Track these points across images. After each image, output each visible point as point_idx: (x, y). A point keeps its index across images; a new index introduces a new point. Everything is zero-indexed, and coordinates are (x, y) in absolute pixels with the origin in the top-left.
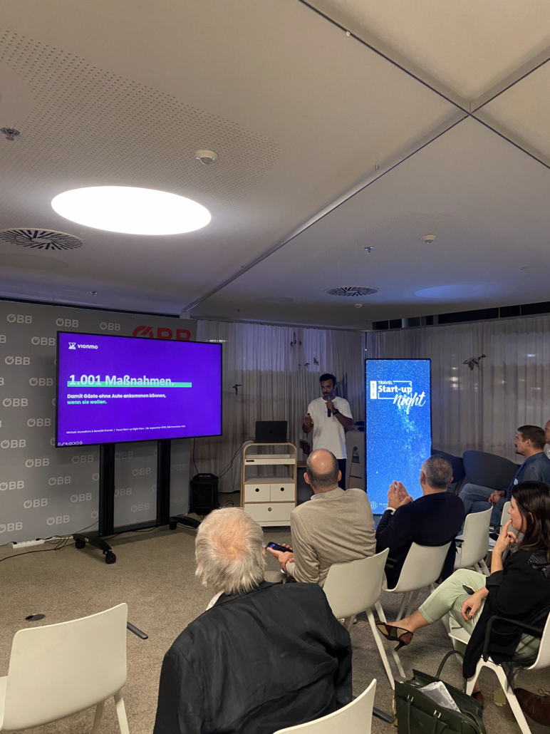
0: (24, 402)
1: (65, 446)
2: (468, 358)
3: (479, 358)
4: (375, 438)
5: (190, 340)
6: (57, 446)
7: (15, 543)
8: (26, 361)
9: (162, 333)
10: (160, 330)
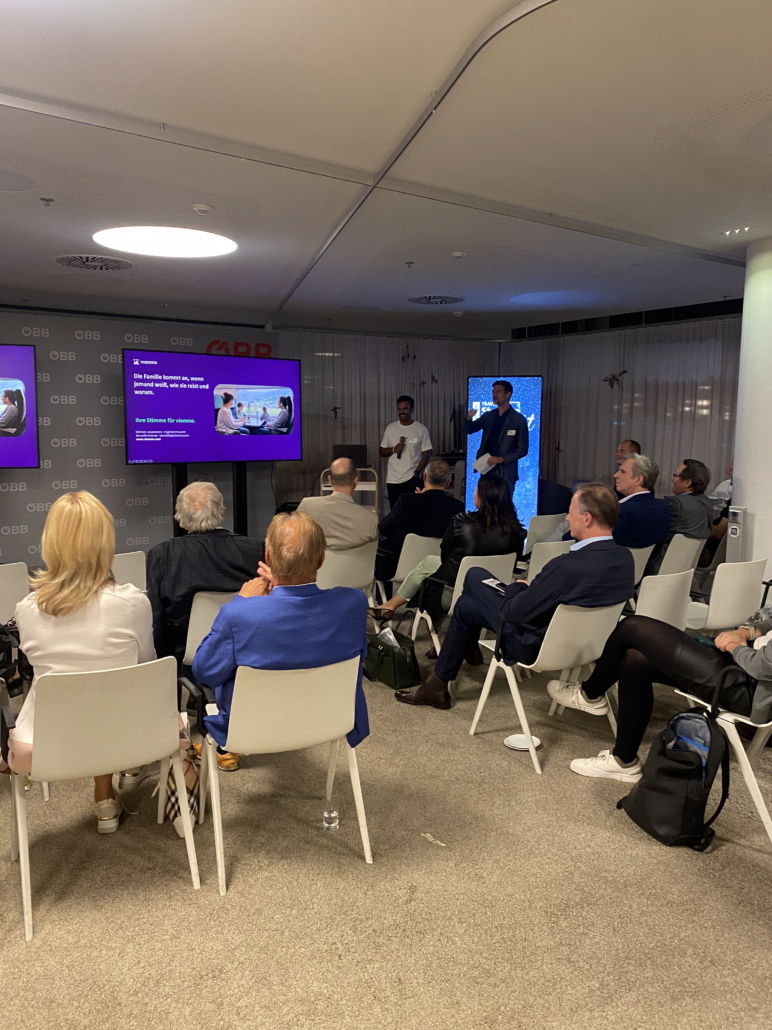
0: (97, 421)
1: (135, 464)
2: (608, 375)
3: (620, 375)
5: (272, 356)
6: (127, 464)
8: (96, 379)
9: (240, 347)
10: (237, 345)
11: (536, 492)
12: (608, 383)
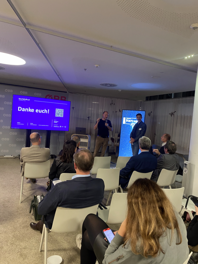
3: (174, 112)
4: (123, 137)
6: (11, 128)
7: (5, 155)
10: (55, 96)
12: (170, 115)
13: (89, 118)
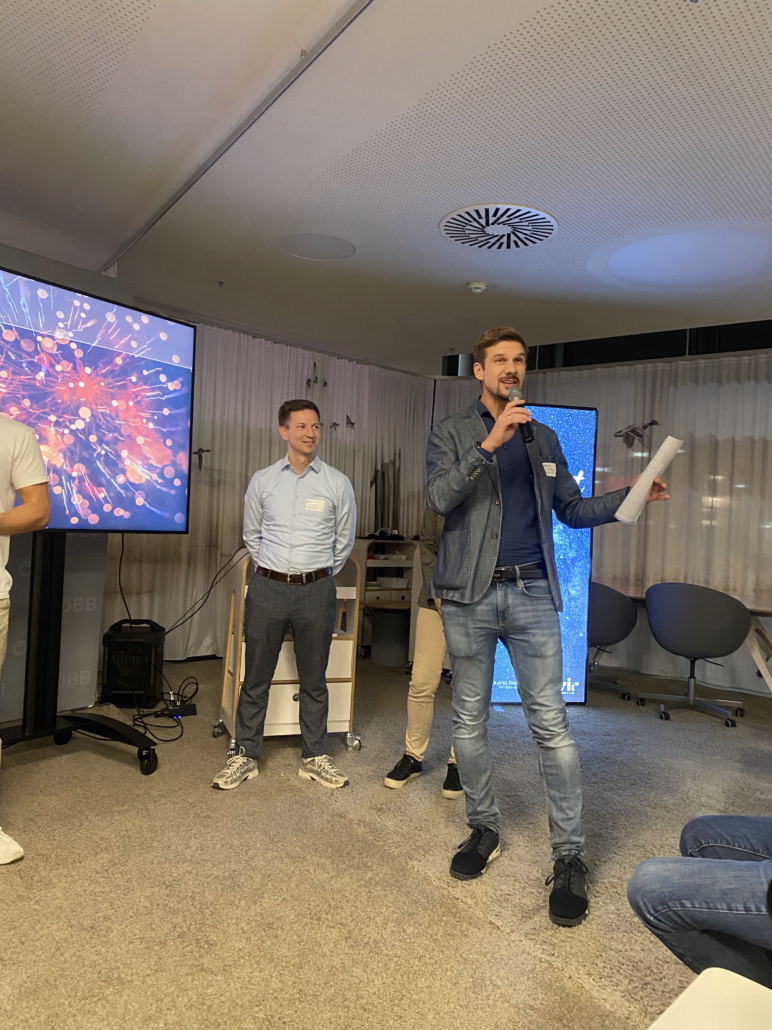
2: (622, 427)
3: (645, 427)
11: (586, 602)
12: (621, 439)
13: (203, 454)
